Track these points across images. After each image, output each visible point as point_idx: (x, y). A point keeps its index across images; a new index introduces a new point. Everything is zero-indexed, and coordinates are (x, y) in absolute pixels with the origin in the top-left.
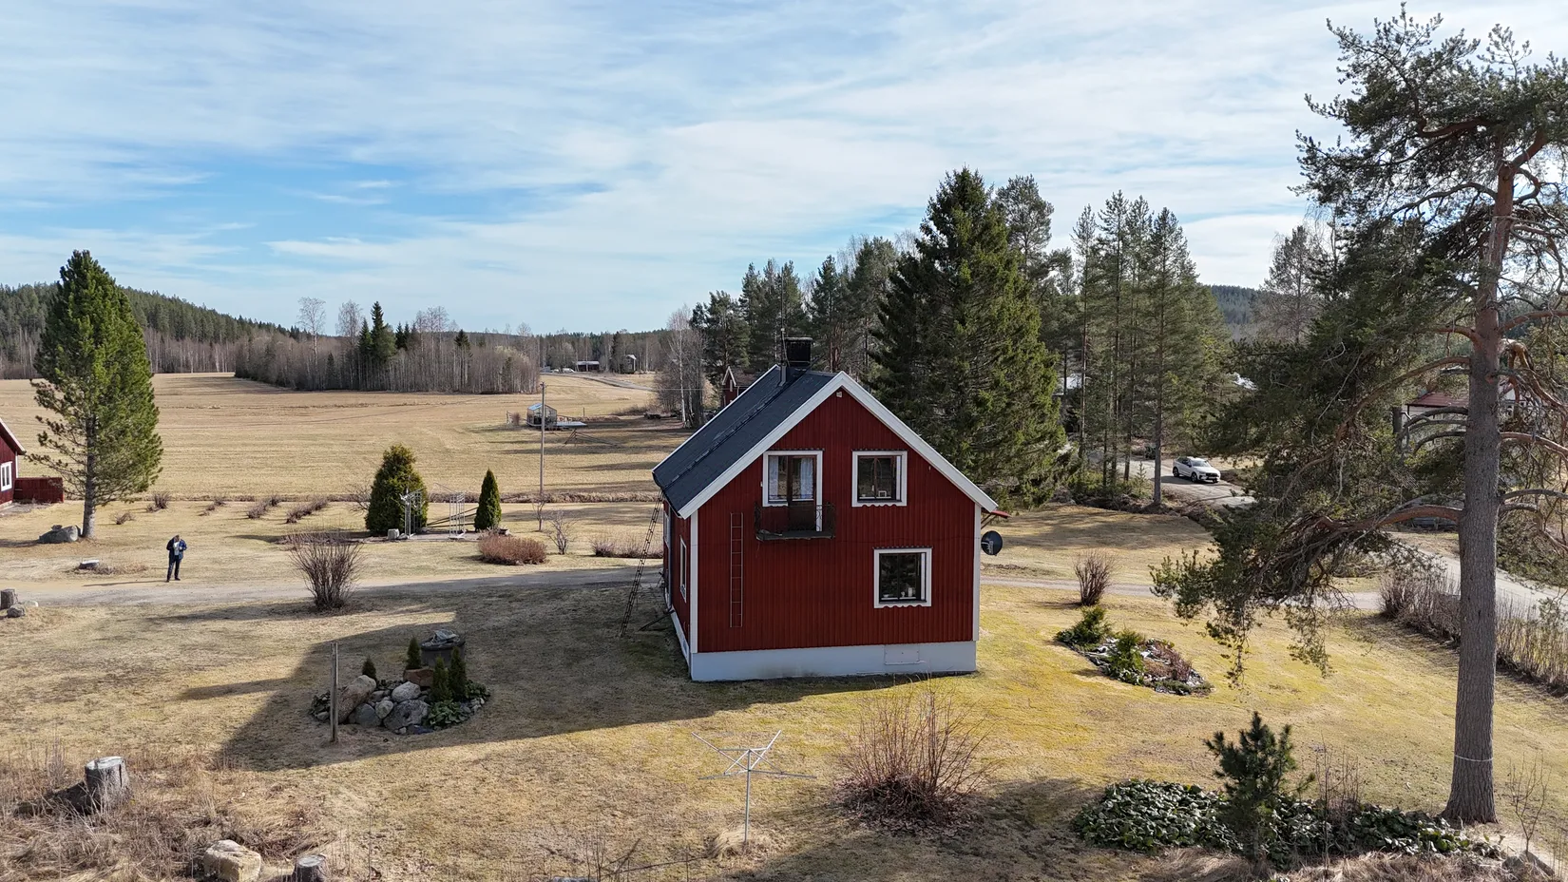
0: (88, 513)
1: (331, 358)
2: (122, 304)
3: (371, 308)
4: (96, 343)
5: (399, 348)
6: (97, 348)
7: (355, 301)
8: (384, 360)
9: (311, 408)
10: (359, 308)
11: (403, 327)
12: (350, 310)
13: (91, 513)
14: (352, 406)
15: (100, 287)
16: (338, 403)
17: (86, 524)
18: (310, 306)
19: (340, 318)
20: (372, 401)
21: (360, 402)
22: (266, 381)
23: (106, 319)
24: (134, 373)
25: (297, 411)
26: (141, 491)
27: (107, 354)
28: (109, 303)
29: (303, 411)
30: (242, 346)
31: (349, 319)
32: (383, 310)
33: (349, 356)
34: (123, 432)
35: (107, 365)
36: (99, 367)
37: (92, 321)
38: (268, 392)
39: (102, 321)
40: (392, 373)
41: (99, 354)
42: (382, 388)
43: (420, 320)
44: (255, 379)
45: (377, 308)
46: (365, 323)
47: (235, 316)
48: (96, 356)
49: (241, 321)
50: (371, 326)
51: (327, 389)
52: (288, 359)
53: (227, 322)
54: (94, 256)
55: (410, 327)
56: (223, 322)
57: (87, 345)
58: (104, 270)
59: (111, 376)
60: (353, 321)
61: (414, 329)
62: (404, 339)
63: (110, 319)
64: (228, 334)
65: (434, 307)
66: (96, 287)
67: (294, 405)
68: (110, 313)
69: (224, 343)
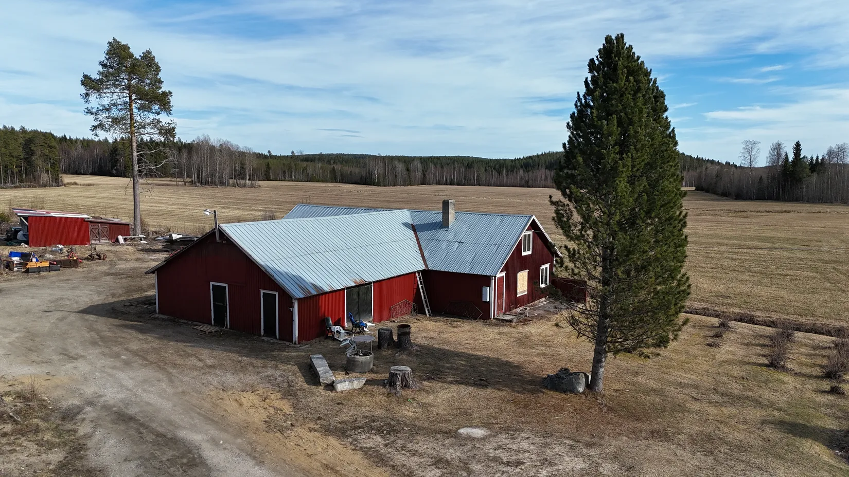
0: (597, 362)
1: (761, 179)
2: (656, 102)
3: (793, 145)
4: (621, 153)
5: (812, 172)
6: (622, 159)
7: (782, 141)
8: (800, 180)
9: (748, 212)
10: (783, 146)
11: (815, 158)
12: (778, 148)
13: (601, 361)
14: (778, 212)
15: (631, 78)
16: (768, 209)
17: (595, 373)
18: (750, 147)
19: (770, 153)
20: (794, 209)
21: (784, 210)
22: (715, 193)
23: (636, 119)
24: (664, 192)
25: (739, 214)
26: (659, 346)
27: (633, 167)
28: (641, 100)
29: (742, 214)
30: (701, 172)
31: (776, 153)
32: (802, 147)
33: (773, 178)
34: (644, 267)
35: (632, 181)
36: (622, 184)
37: (620, 124)
38: (717, 200)
39: (631, 123)
40: (805, 190)
41: (624, 166)
42: (797, 200)
43: (830, 153)
44: (707, 191)
45: (798, 145)
46: (787, 155)
47: (695, 156)
48: (620, 169)
49: (698, 159)
50: (791, 157)
51: (756, 199)
52: (731, 180)
53: (691, 159)
54: (628, 41)
55: (820, 158)
56: (689, 159)
57: (612, 155)
58: (639, 58)
59: (636, 196)
60: (779, 155)
61: (823, 159)
62: (817, 166)
63: (640, 120)
64: (690, 166)
65: (840, 143)
66: (627, 78)
67: (737, 210)
68: (641, 112)
69: (689, 171)
